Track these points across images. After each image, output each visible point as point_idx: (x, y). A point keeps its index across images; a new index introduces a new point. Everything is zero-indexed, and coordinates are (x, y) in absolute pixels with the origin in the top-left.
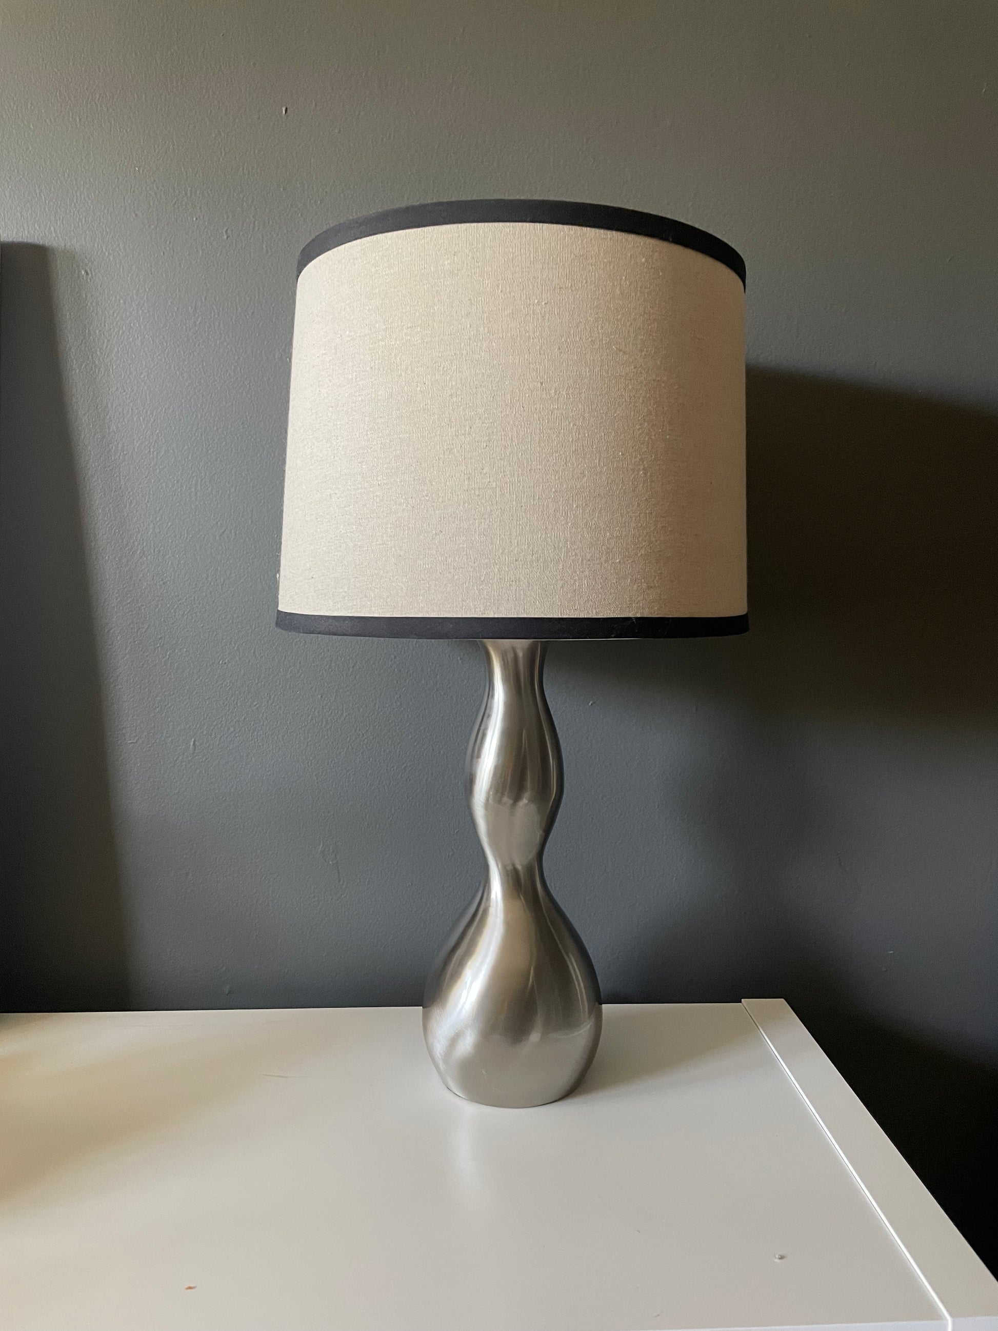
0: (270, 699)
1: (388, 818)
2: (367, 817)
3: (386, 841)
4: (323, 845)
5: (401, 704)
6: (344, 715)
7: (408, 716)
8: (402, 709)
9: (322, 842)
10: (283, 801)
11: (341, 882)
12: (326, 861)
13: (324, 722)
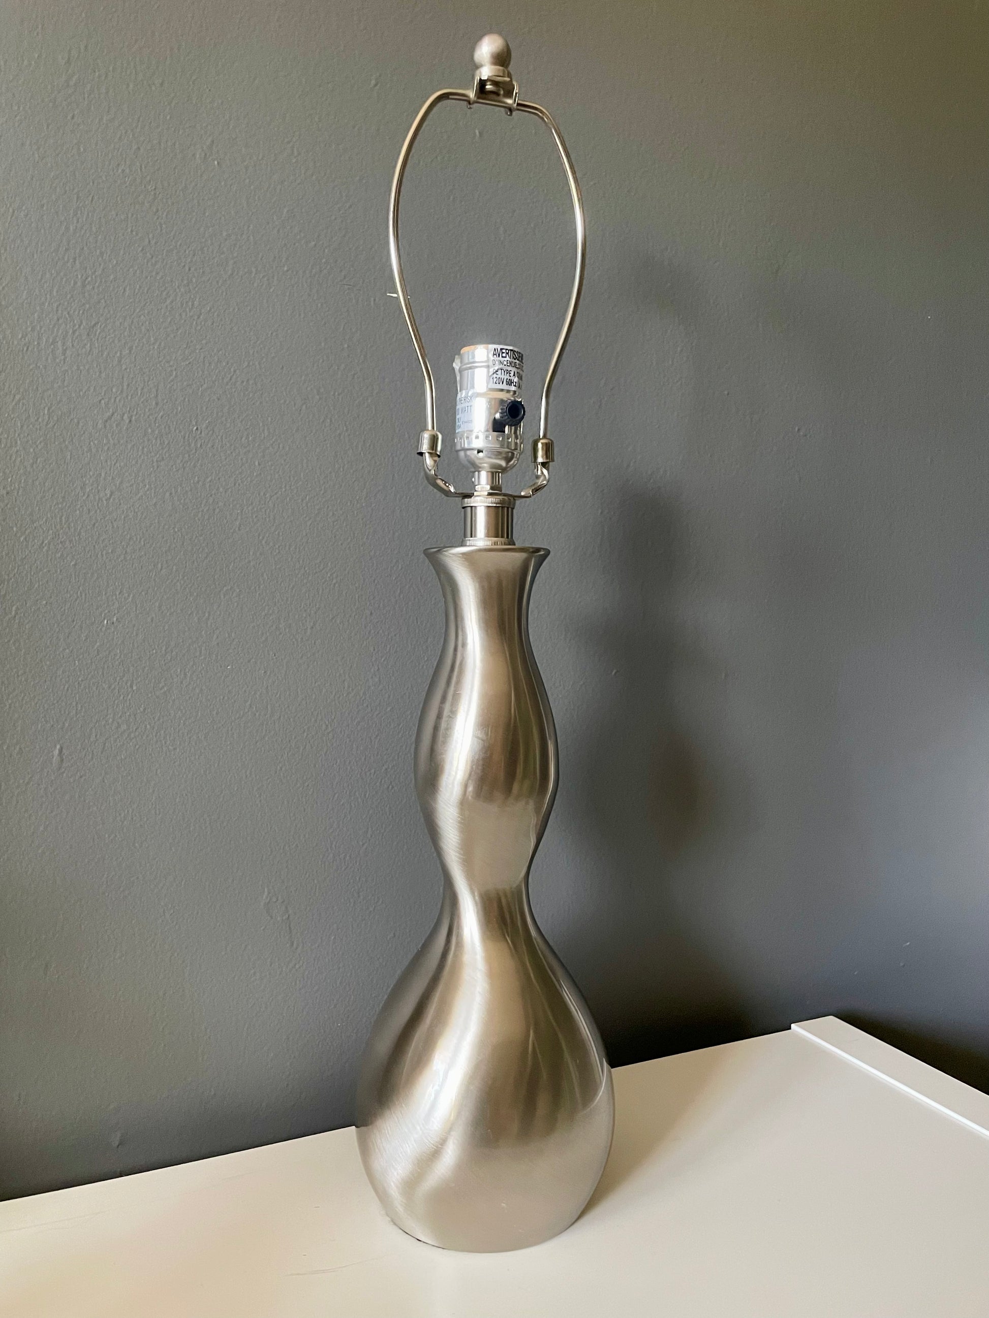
1: (363, 845)
2: (333, 846)
3: (360, 878)
4: (269, 893)
5: (380, 680)
7: (389, 697)
8: (381, 687)
9: (266, 890)
10: (207, 832)
11: (295, 945)
12: (272, 917)
13: (269, 709)
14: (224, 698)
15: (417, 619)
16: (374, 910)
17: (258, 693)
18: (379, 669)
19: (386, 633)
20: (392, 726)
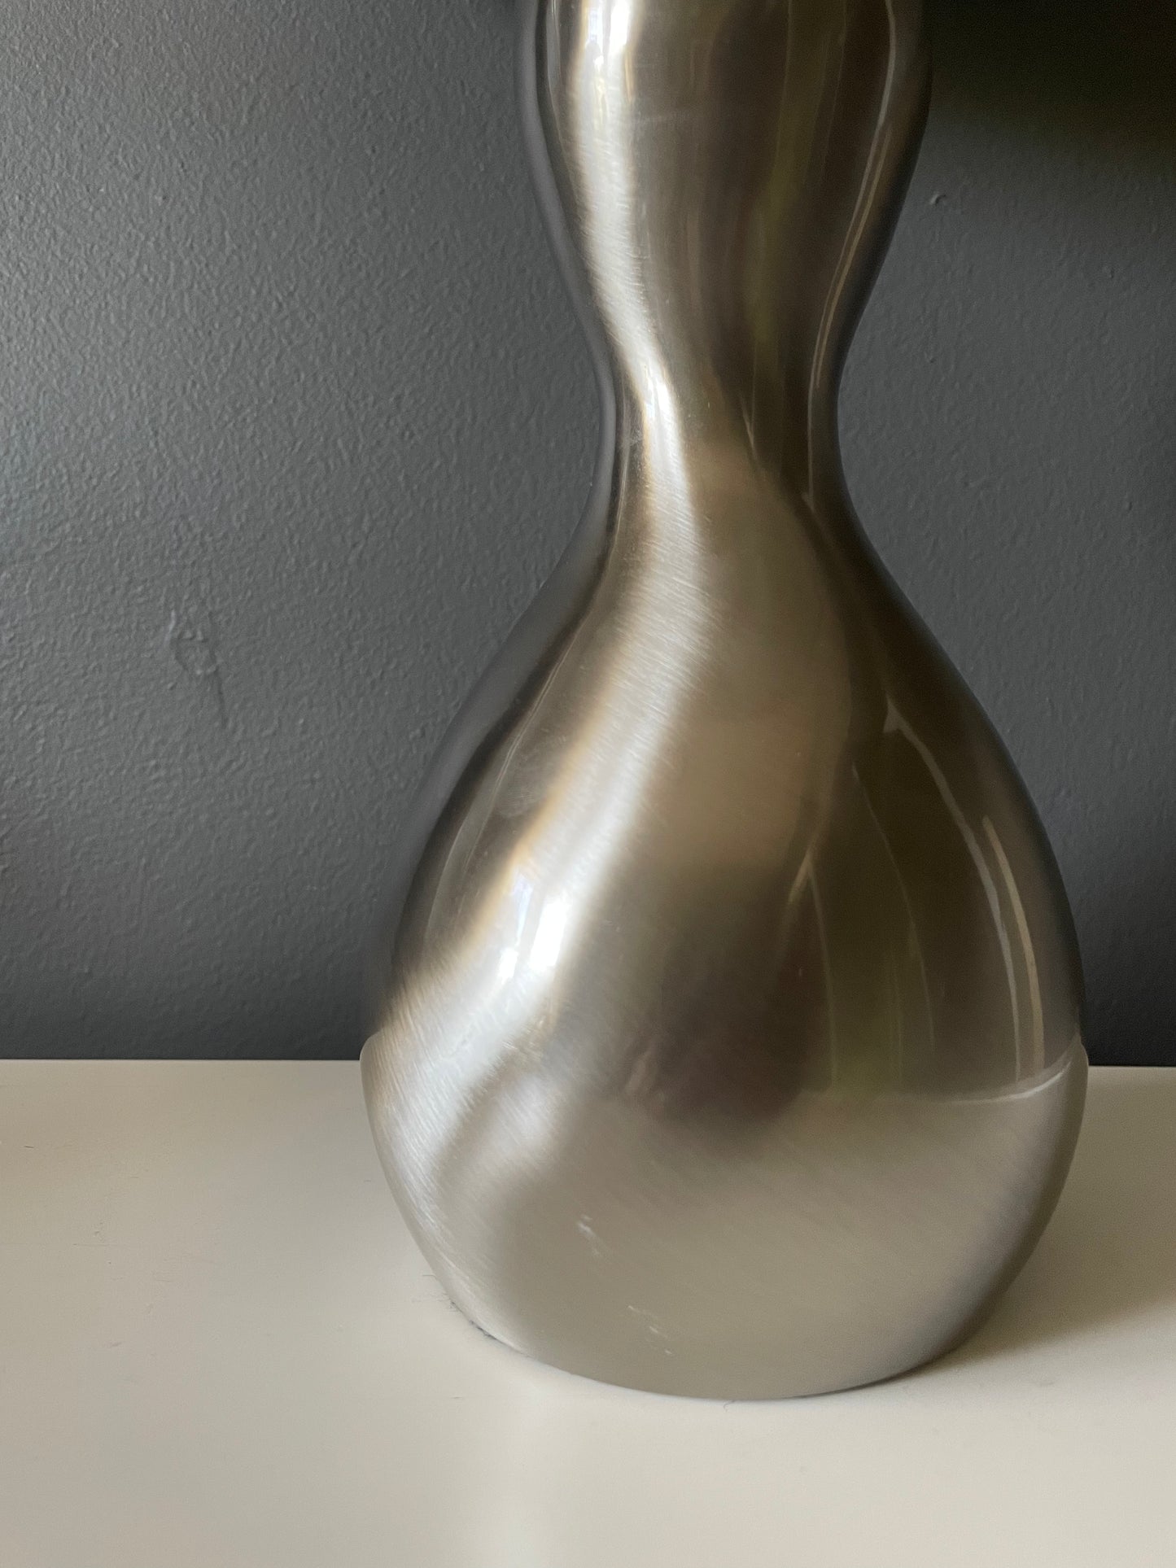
0: (27, 208)
1: (354, 546)
2: (296, 542)
3: (350, 612)
4: (178, 623)
5: (385, 214)
6: (228, 251)
7: (404, 248)
8: (388, 227)
9: (173, 614)
10: (64, 495)
11: (230, 725)
12: (185, 668)
13: (173, 270)
14: (92, 247)
15: (462, 84)
16: (382, 677)
17: (153, 239)
18: (382, 192)
19: (399, 118)
20: (411, 310)
